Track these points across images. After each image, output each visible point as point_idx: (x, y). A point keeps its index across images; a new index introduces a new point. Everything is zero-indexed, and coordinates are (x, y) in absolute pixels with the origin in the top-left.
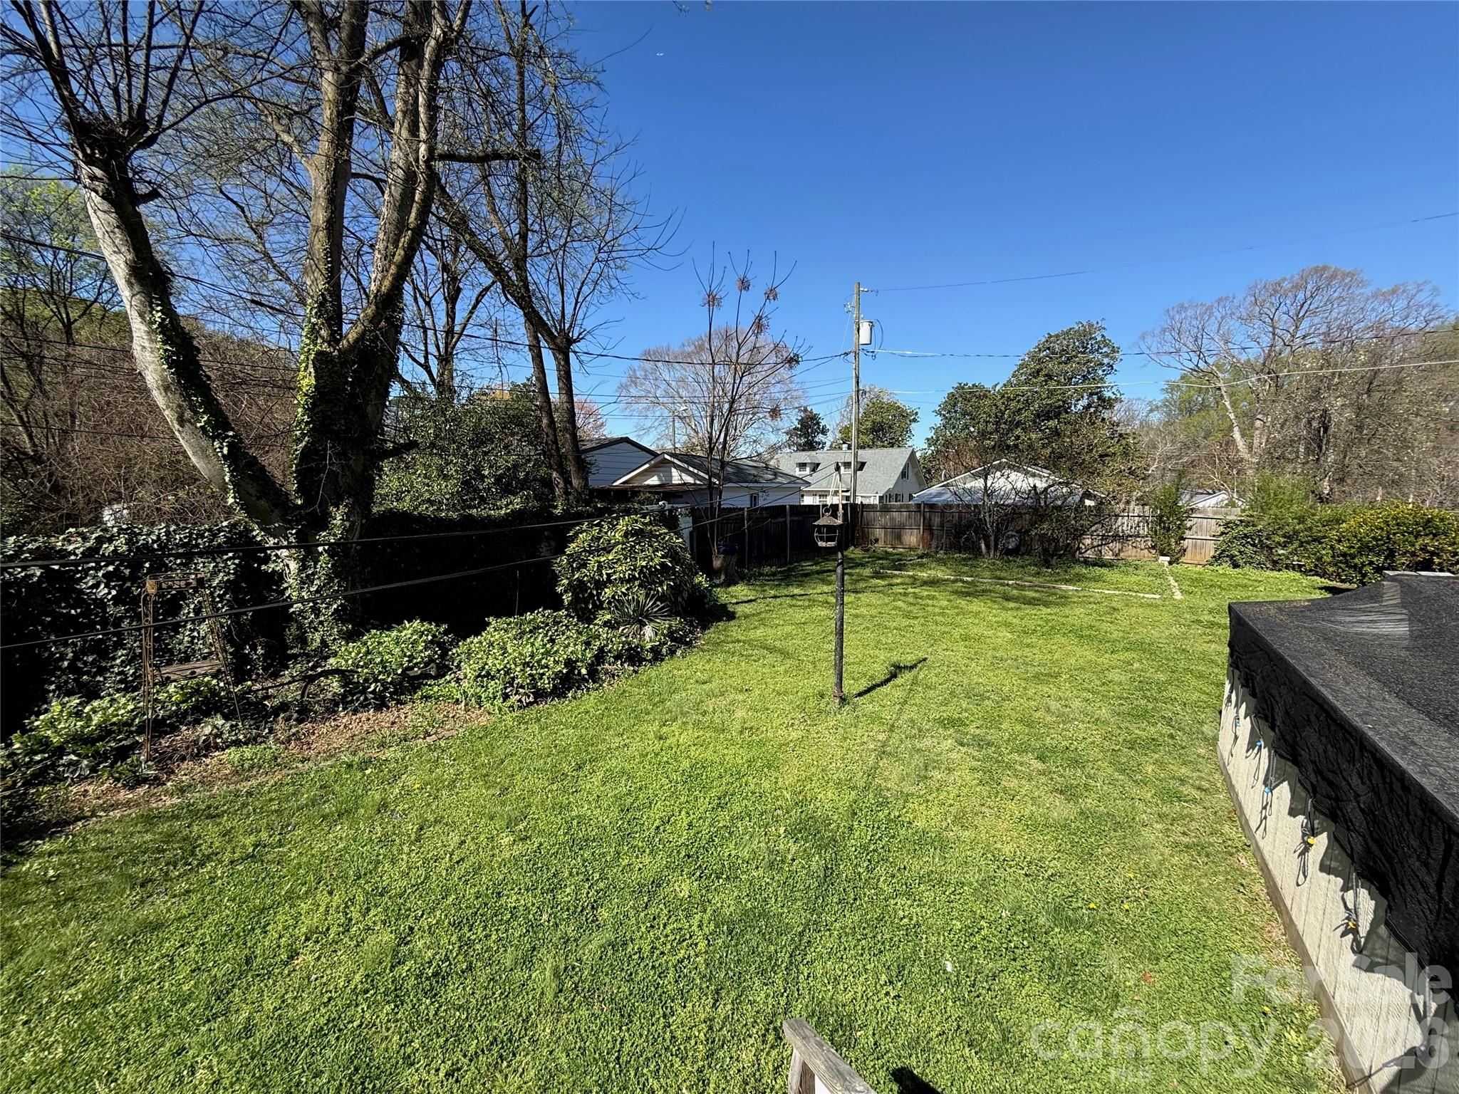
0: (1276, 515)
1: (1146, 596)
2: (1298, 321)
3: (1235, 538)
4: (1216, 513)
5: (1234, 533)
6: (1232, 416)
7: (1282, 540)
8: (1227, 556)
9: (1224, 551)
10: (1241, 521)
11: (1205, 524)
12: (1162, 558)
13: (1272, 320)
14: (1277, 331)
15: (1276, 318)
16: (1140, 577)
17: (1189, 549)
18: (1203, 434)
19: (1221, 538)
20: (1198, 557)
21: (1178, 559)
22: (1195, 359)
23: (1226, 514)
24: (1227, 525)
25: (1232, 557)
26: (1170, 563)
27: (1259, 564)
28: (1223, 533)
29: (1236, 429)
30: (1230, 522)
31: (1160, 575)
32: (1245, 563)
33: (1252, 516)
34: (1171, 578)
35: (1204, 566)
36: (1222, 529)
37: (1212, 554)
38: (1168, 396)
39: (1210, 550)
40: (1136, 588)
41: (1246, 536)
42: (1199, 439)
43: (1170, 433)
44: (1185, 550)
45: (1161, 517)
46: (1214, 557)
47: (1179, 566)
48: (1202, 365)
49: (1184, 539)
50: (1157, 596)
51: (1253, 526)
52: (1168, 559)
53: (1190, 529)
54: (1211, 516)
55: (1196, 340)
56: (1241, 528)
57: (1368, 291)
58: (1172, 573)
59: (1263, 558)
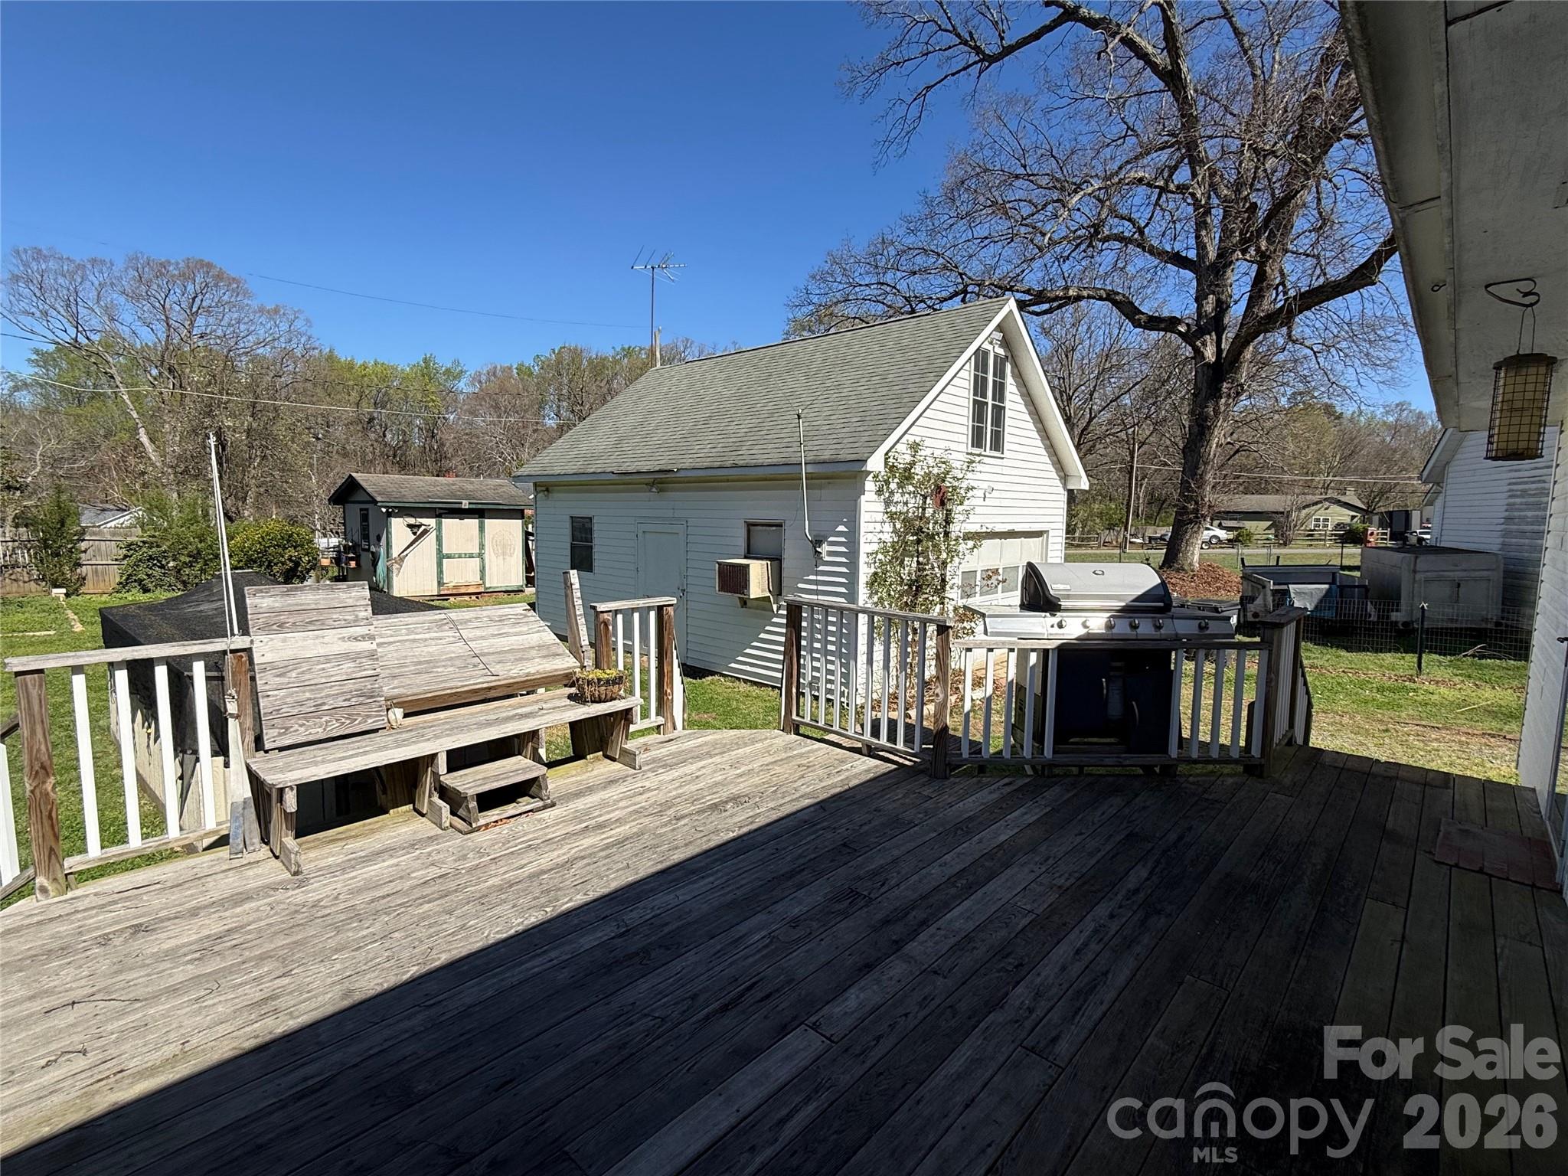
0: (178, 535)
1: (38, 634)
2: (193, 316)
3: (140, 560)
4: (114, 534)
5: (138, 555)
6: (135, 415)
7: (188, 560)
8: (135, 581)
9: (130, 575)
10: (144, 542)
11: (103, 548)
12: (55, 591)
13: (163, 306)
14: (171, 322)
15: (167, 306)
16: (28, 614)
17: (90, 576)
18: (102, 432)
19: (125, 562)
20: (102, 585)
21: (76, 590)
22: (72, 332)
23: (126, 535)
24: (129, 547)
25: (140, 581)
26: (67, 595)
27: (170, 586)
28: (126, 557)
29: (142, 431)
30: (132, 544)
31: (56, 609)
32: (156, 586)
33: (154, 537)
34: (69, 612)
35: (110, 594)
36: (124, 551)
37: (118, 580)
38: (42, 371)
39: (115, 576)
40: (22, 627)
41: (151, 558)
42: (99, 440)
43: (53, 425)
44: (84, 579)
45: (45, 541)
46: (121, 583)
47: (80, 598)
48: (82, 339)
49: (81, 565)
50: (52, 632)
51: (158, 546)
52: (64, 591)
53: (85, 552)
54: (109, 538)
55: (68, 306)
56: (144, 549)
57: (255, 304)
58: (70, 606)
59: (173, 580)
